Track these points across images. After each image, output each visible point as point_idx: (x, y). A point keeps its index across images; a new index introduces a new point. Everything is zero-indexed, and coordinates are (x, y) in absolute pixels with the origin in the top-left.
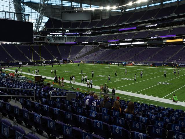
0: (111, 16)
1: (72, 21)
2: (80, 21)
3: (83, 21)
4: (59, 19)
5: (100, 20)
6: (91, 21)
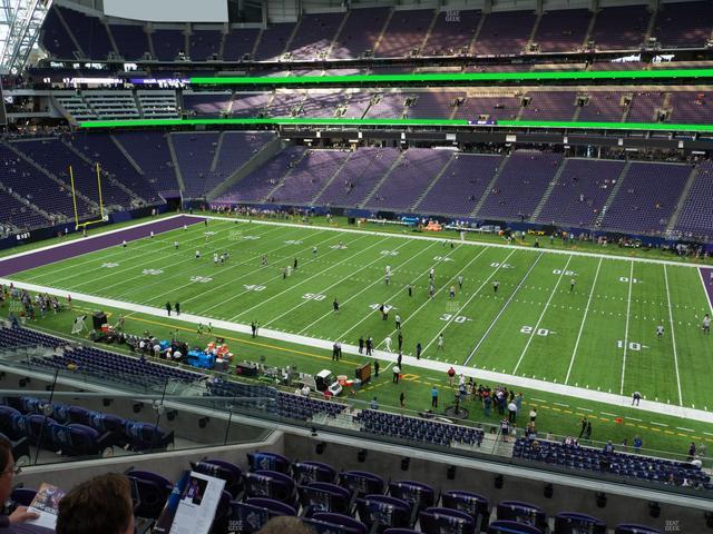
0: (304, 10)
1: (149, 26)
2: (184, 23)
3: (192, 24)
4: (89, 11)
5: (263, 26)
6: (226, 27)
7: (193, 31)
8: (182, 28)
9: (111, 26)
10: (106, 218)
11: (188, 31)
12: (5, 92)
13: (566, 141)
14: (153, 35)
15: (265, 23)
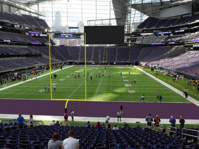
6: (191, 15)
8: (178, 17)
9: (160, 20)
11: (180, 17)
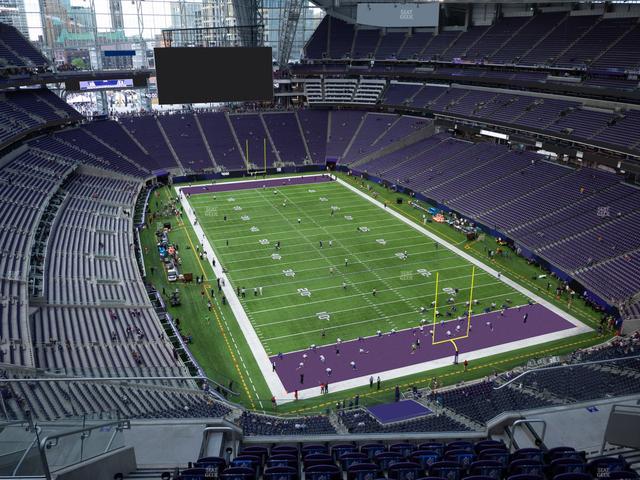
0: (502, 14)
1: (384, 31)
2: (408, 28)
4: (349, 20)
5: (464, 29)
6: (437, 30)
7: (413, 32)
8: (405, 31)
9: (360, 31)
10: (279, 170)
11: (409, 34)
12: (275, 81)
13: (619, 166)
14: (384, 37)
15: (466, 26)
